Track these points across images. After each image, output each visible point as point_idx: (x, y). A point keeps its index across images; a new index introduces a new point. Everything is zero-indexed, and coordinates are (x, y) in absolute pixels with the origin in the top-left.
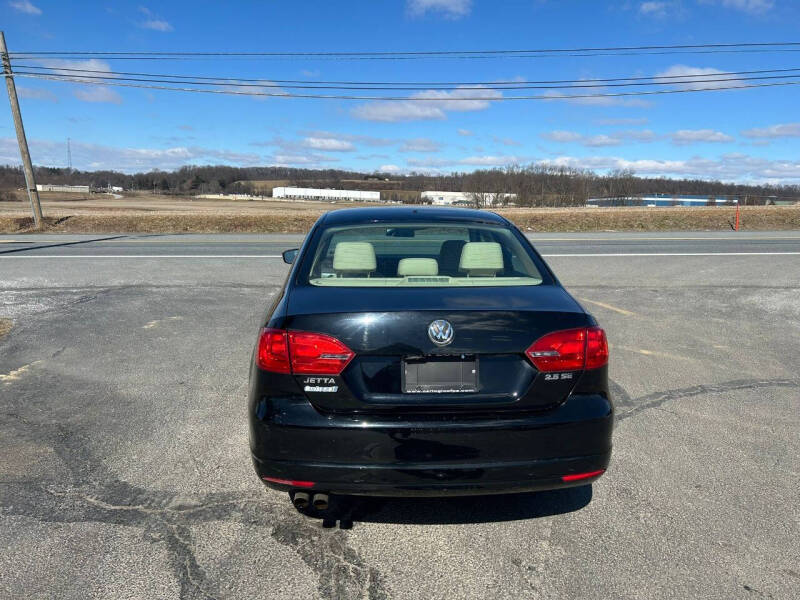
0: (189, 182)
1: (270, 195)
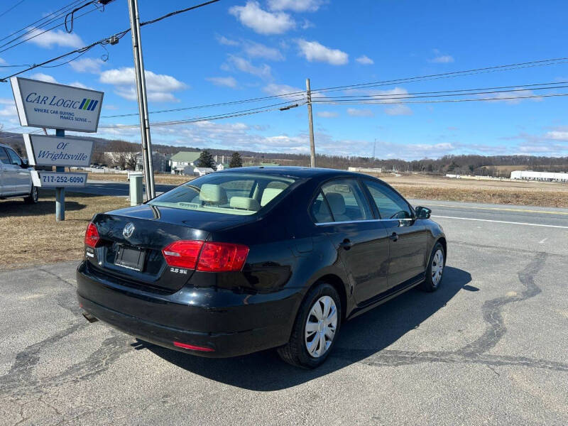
0: (447, 167)
1: (509, 177)
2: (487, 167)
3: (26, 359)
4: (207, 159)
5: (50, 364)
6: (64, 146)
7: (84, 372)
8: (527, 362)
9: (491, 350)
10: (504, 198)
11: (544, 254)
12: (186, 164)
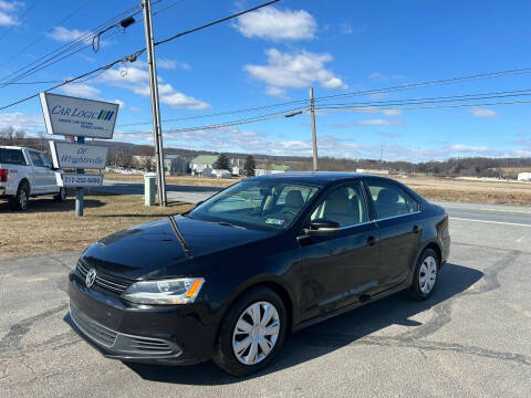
0: (453, 168)
1: (516, 178)
2: (494, 169)
3: (19, 329)
4: (223, 162)
5: (37, 334)
6: (84, 151)
7: (63, 342)
8: (459, 348)
9: (428, 337)
10: (500, 199)
11: (517, 253)
12: (205, 166)
